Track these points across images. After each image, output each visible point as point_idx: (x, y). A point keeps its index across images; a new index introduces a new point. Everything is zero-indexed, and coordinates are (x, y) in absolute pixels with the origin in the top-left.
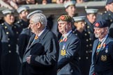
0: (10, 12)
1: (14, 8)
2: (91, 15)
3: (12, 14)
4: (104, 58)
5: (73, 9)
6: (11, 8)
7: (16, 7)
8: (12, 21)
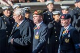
0: (7, 8)
1: (10, 5)
2: (65, 10)
3: (9, 9)
4: (67, 41)
5: (52, 6)
6: (8, 5)
7: (12, 5)
8: (8, 15)
